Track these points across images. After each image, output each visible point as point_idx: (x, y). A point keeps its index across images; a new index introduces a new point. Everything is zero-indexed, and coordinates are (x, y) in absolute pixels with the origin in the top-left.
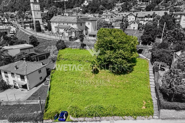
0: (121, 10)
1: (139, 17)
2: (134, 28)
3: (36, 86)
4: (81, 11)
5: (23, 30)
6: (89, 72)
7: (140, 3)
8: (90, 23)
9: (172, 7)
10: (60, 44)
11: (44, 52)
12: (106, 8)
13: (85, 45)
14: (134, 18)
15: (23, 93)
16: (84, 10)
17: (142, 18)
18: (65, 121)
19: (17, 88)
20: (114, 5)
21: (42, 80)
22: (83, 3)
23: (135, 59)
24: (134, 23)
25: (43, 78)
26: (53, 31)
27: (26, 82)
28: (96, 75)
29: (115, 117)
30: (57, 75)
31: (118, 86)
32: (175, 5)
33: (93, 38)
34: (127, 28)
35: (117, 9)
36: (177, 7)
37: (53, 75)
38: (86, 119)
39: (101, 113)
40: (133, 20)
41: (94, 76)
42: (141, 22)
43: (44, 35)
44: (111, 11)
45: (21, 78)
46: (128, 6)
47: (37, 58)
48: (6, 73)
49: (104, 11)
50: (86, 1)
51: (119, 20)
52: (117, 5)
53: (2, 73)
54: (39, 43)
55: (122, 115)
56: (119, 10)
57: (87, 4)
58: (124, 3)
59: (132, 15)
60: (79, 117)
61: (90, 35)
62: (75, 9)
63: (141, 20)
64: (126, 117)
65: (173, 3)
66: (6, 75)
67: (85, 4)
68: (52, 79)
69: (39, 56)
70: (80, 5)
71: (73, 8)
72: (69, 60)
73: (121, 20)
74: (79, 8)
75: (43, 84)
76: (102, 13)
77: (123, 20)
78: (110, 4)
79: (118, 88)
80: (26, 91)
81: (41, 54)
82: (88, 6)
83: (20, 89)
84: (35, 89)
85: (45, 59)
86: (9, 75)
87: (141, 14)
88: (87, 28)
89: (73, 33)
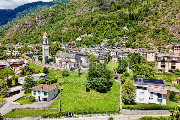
0: (107, 45)
1: (119, 53)
2: (115, 61)
3: (52, 100)
4: (75, 44)
5: (33, 61)
6: (84, 91)
7: (122, 40)
8: (84, 57)
9: (144, 44)
10: (64, 73)
11: (53, 79)
12: (95, 43)
13: (81, 74)
14: (115, 53)
15: (45, 103)
16: (78, 44)
17: (121, 53)
18: (71, 117)
19: (41, 101)
20: (102, 41)
21: (55, 96)
22: (77, 38)
23: (112, 82)
24: (115, 57)
25: (56, 95)
26: (57, 63)
27: (47, 96)
28: (89, 92)
29: (99, 114)
30: (64, 93)
31: (101, 99)
32: (146, 43)
33: (86, 69)
34: (110, 60)
35: (104, 44)
36: (148, 44)
37: (62, 93)
38: (83, 115)
39: (91, 112)
40: (114, 55)
41: (87, 93)
42: (120, 56)
43: (51, 66)
44: (99, 45)
45: (44, 94)
46: (112, 42)
47: (50, 83)
48: (35, 91)
49: (94, 45)
50: (80, 37)
51: (104, 55)
52: (104, 40)
53: (32, 92)
54: (49, 72)
55: (102, 113)
56: (105, 45)
57: (81, 39)
58: (109, 39)
59: (114, 51)
60: (79, 114)
61: (84, 67)
62: (71, 43)
63: (120, 55)
64: (104, 114)
65: (145, 41)
66: (35, 93)
67: (79, 39)
68: (62, 95)
69: (51, 81)
70: (75, 39)
71: (68, 41)
72: (72, 84)
73: (105, 55)
74: (74, 42)
75: (56, 98)
76: (93, 46)
77: (107, 55)
78: (98, 40)
79: (101, 100)
80: (46, 102)
81: (51, 80)
82: (81, 41)
83: (43, 102)
84: (52, 101)
85: (54, 83)
86: (37, 93)
87: (120, 50)
88: (81, 61)
89: (73, 65)
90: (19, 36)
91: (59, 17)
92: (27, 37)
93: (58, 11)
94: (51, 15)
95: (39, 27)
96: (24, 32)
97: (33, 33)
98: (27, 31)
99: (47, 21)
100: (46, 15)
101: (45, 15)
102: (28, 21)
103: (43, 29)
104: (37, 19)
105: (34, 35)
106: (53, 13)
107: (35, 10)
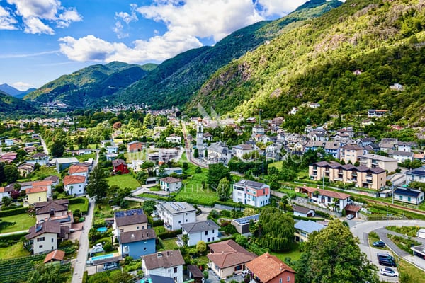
90: (209, 103)
91: (279, 62)
92: (221, 105)
93: (280, 48)
94: (265, 60)
95: (243, 84)
96: (218, 96)
97: (231, 96)
98: (222, 93)
99: (258, 71)
100: (256, 61)
101: (254, 59)
102: (225, 75)
103: (248, 88)
104: (239, 69)
105: (232, 100)
106: (270, 53)
107: (249, 44)
